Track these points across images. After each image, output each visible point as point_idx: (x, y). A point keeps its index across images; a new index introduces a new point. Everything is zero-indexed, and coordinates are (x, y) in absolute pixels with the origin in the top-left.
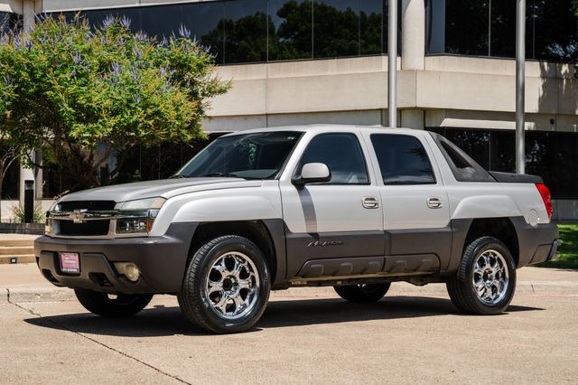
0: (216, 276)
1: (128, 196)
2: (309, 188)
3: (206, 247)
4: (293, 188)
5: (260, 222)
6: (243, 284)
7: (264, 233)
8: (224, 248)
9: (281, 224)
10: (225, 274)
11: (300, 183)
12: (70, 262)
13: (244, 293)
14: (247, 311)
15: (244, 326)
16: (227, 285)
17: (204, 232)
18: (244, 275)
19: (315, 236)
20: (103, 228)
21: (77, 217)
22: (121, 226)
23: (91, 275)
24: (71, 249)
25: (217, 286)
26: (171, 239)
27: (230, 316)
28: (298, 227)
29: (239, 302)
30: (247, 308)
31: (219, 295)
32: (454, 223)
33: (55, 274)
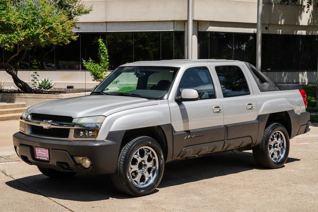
0: (134, 162)
1: (80, 114)
2: (184, 103)
3: (129, 144)
4: (175, 104)
5: (159, 127)
6: (150, 165)
7: (160, 132)
8: (139, 144)
9: (170, 126)
10: (139, 160)
11: (179, 100)
12: (42, 154)
13: (149, 170)
14: (152, 181)
15: (151, 190)
16: (141, 166)
17: (129, 135)
18: (149, 160)
19: (188, 132)
20: (65, 133)
21: (46, 125)
22: (77, 132)
23: (58, 163)
24: (43, 146)
25: (135, 168)
26: (109, 142)
27: (141, 185)
28: (179, 127)
29: (147, 175)
30: (151, 179)
31: (136, 173)
32: (260, 118)
33: (30, 159)
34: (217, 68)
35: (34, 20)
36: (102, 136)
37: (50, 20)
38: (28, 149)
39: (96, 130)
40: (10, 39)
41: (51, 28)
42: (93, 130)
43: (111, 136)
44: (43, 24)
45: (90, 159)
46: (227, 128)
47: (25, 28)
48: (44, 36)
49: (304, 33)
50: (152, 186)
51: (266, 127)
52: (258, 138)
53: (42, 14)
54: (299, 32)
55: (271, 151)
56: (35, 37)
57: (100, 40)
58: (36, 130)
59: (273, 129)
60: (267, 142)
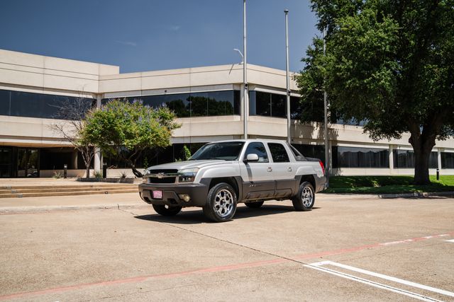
0: (218, 199)
1: (182, 168)
2: (249, 164)
3: (214, 188)
4: (244, 164)
5: (233, 177)
6: (227, 202)
7: (234, 182)
8: (220, 188)
9: (240, 178)
10: (221, 198)
11: (246, 161)
12: (158, 194)
13: (227, 206)
14: (229, 212)
15: (228, 219)
16: (222, 203)
17: (214, 181)
18: (227, 199)
19: (252, 182)
20: (173, 180)
21: (160, 176)
22: (181, 180)
23: (168, 199)
24: (158, 189)
25: (218, 203)
26: (202, 185)
27: (223, 215)
28: (246, 179)
29: (226, 209)
30: (229, 211)
31: (218, 207)
32: (296, 177)
33: (150, 199)
34: (269, 144)
35: (147, 131)
36: (197, 181)
37: (156, 130)
38: (149, 192)
39: (193, 177)
40: (132, 142)
41: (157, 135)
42: (191, 177)
43: (203, 180)
44: (152, 133)
45: (190, 196)
46: (276, 182)
47: (141, 135)
48: (153, 141)
49: (315, 143)
50: (229, 216)
51: (300, 184)
52: (296, 190)
53: (152, 127)
54: (312, 143)
55: (304, 200)
56: (146, 141)
57: (185, 147)
58: (154, 180)
59: (304, 185)
60: (301, 194)
